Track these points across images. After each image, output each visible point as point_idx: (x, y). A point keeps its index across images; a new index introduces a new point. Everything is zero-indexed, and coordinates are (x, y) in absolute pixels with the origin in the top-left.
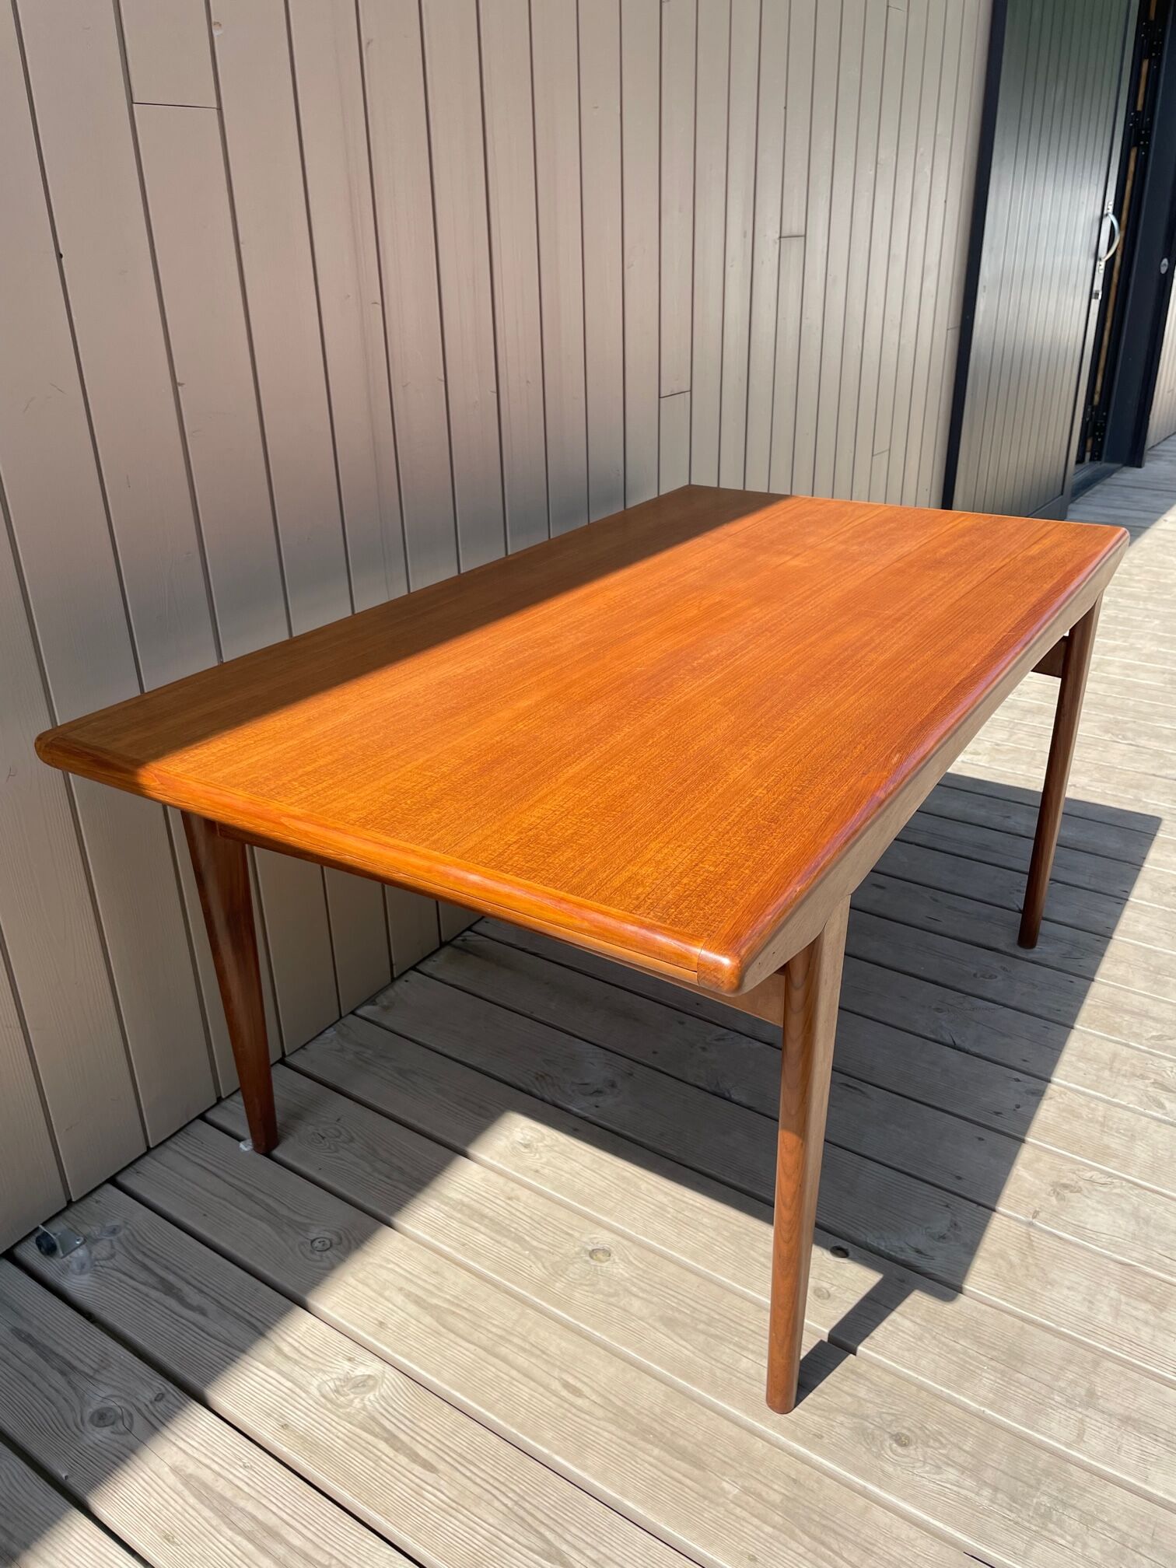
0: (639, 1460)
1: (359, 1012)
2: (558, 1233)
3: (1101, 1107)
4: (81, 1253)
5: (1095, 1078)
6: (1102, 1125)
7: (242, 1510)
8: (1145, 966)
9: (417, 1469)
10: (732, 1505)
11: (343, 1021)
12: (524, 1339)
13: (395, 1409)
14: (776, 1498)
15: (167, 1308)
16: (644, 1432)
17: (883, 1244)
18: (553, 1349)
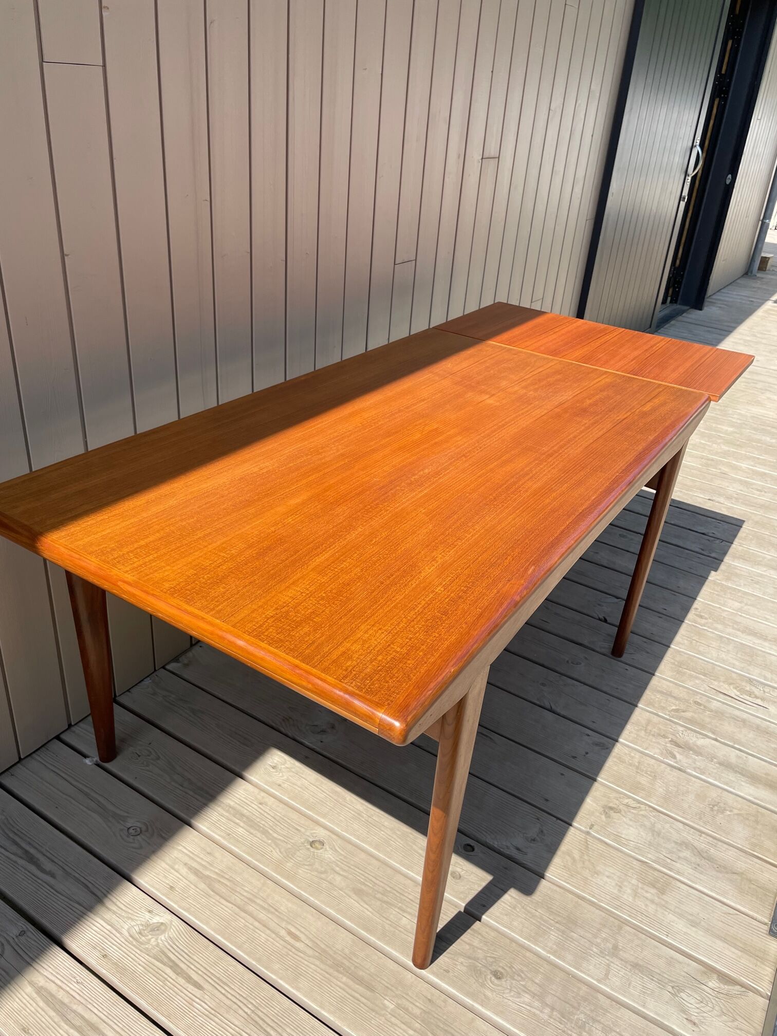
0: (333, 984)
1: (167, 667)
2: (291, 828)
3: (638, 755)
5: (635, 736)
6: (637, 768)
7: (74, 1012)
8: (672, 661)
9: (191, 987)
10: (389, 1015)
11: (156, 673)
12: (265, 901)
13: (178, 947)
14: (417, 1012)
15: (29, 872)
16: (338, 966)
17: (496, 843)
18: (282, 908)
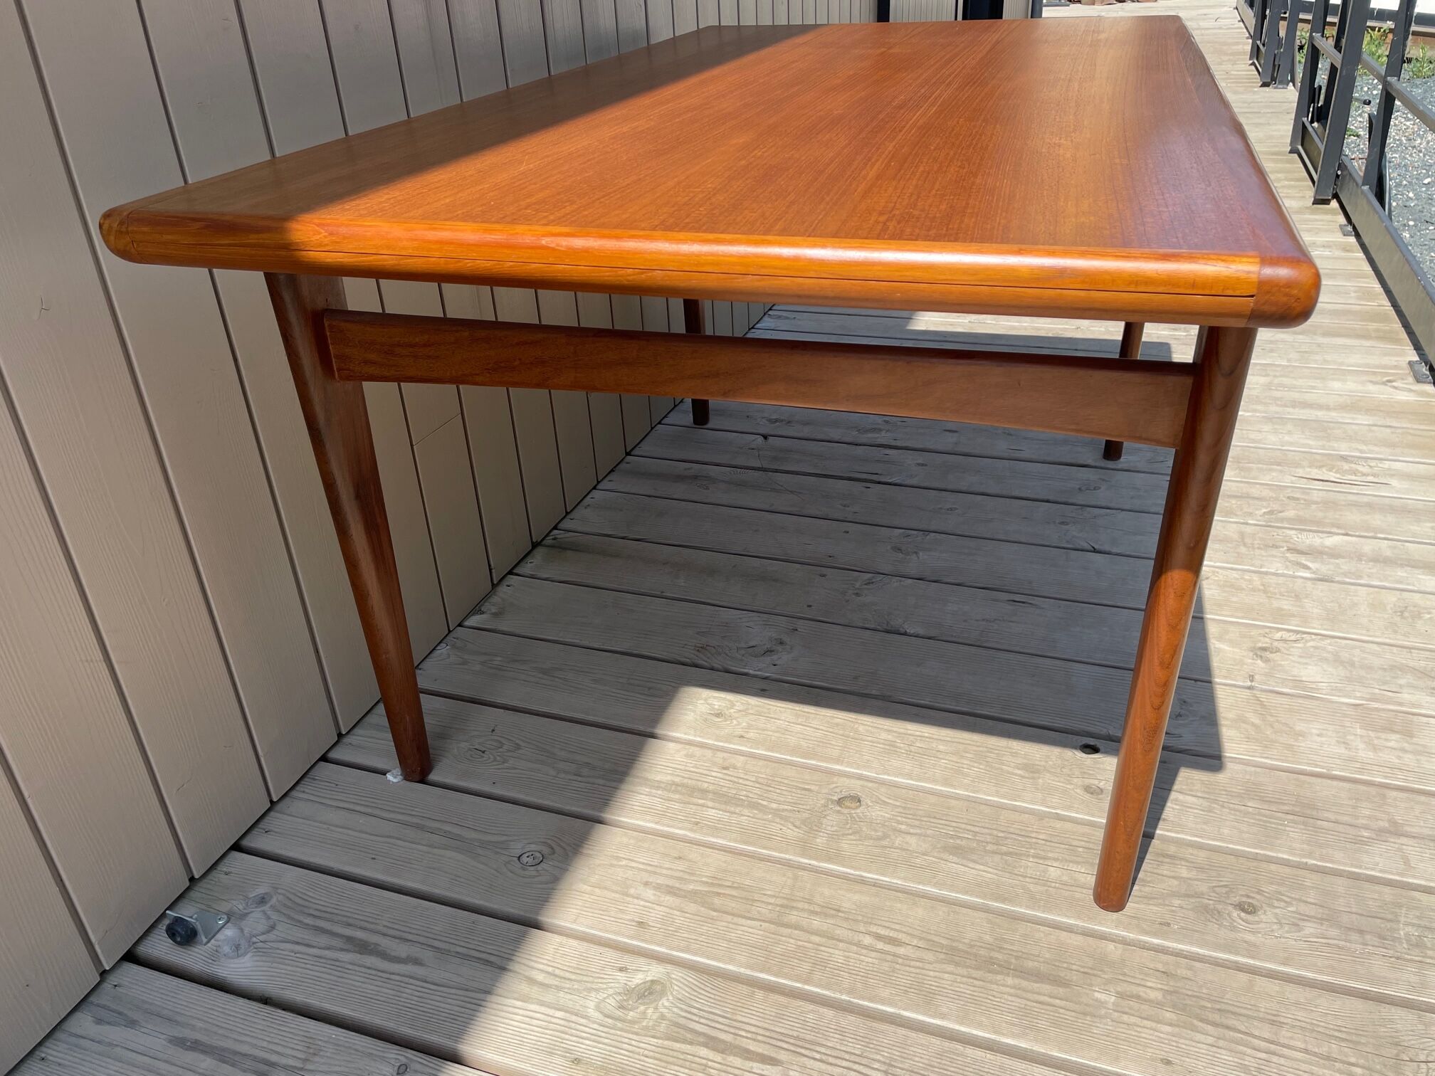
0: (994, 993)
1: (467, 623)
2: (794, 790)
3: (1256, 577)
4: (229, 932)
6: (1265, 592)
10: (1116, 1014)
11: (452, 635)
12: (810, 902)
13: (700, 1009)
15: (369, 968)
16: (988, 965)
18: (846, 905)
